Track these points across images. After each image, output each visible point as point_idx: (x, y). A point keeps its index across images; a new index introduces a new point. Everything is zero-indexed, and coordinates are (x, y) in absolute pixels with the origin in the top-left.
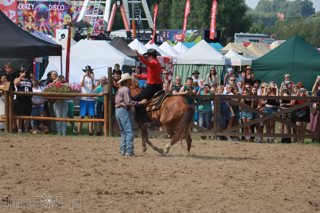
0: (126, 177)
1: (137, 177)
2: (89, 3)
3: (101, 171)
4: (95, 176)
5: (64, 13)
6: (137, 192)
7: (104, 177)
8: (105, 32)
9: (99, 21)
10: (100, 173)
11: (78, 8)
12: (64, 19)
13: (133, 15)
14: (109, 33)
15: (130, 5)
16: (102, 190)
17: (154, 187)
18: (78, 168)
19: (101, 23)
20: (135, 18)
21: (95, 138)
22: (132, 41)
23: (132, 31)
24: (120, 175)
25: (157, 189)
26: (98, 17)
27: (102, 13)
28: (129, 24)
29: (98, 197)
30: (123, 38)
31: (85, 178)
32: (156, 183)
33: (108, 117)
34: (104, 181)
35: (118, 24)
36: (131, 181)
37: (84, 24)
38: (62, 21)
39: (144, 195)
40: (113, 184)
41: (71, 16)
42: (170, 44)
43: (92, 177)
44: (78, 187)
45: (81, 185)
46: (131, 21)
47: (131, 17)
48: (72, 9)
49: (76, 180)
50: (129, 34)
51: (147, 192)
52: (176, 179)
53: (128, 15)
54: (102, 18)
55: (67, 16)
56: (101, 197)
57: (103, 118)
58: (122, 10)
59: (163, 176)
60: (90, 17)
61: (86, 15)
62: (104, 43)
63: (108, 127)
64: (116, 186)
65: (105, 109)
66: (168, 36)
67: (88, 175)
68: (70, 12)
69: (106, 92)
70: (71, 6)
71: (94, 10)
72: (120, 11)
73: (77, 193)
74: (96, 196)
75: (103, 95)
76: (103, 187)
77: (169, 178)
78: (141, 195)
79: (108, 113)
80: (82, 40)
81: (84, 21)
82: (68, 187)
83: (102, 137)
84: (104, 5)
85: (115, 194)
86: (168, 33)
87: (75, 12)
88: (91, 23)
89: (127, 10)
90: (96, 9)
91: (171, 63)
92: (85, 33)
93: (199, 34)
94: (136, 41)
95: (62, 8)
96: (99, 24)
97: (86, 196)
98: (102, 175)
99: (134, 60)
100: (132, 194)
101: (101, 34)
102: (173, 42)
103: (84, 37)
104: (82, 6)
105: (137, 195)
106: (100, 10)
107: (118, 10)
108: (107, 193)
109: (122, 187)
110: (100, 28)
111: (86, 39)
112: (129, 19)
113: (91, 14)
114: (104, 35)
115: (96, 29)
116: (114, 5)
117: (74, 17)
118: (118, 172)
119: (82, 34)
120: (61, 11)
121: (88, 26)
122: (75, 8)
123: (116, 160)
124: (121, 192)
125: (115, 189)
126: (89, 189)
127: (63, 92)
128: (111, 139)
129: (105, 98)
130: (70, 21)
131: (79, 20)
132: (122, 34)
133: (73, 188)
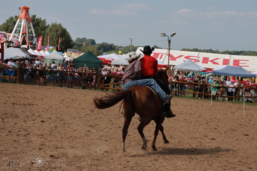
0: (24, 99)
1: (28, 99)
2: (13, 34)
3: (15, 96)
4: (12, 98)
5: (4, 37)
6: (28, 104)
7: (16, 98)
8: (19, 45)
9: (17, 41)
10: (14, 97)
11: (9, 36)
12: (4, 40)
13: (30, 40)
14: (20, 46)
15: (29, 36)
16: (15, 103)
17: (35, 103)
18: (6, 94)
19: (18, 42)
20: (31, 41)
21: (13, 84)
22: (29, 49)
23: (29, 46)
24: (22, 98)
25: (36, 103)
26: (17, 40)
27: (18, 38)
28: (28, 43)
29: (13, 105)
30: (26, 48)
31: (8, 98)
32: (35, 101)
33: (18, 77)
34: (16, 100)
35: (24, 43)
36: (26, 100)
37: (11, 42)
38: (3, 40)
39: (31, 106)
40: (19, 101)
41: (6, 39)
42: (43, 51)
43: (11, 98)
44: (6, 101)
45: (7, 101)
46: (29, 42)
47: (29, 40)
48: (7, 36)
49: (5, 99)
50: (28, 46)
51: (32, 104)
52: (43, 100)
53: (28, 40)
54: (18, 40)
55: (5, 38)
56: (14, 105)
57: (17, 77)
58: (26, 38)
59: (38, 99)
60: (14, 40)
61: (12, 39)
62: (18, 49)
63: (18, 80)
64: (20, 102)
65: (18, 73)
66: (43, 48)
67: (10, 97)
68: (6, 37)
69: (18, 67)
70: (6, 35)
71: (15, 37)
72: (25, 38)
73: (5, 103)
74: (12, 105)
75: (17, 68)
76: (15, 102)
77: (40, 100)
78: (29, 105)
79: (19, 75)
80: (10, 48)
81: (11, 41)
82: (2, 101)
83: (16, 84)
84: (19, 35)
85: (20, 104)
86: (43, 47)
87: (8, 37)
88: (14, 42)
89: (28, 37)
90: (16, 37)
91: (44, 58)
92: (12, 45)
93: (54, 48)
94: (30, 49)
95: (3, 35)
96: (17, 42)
97: (8, 105)
98: (15, 97)
99: (29, 56)
100: (26, 105)
101: (18, 46)
102: (45, 51)
103: (11, 47)
104: (11, 35)
105: (28, 105)
106: (17, 37)
107: (24, 38)
108: (16, 104)
109: (22, 102)
110: (17, 44)
111: (12, 47)
112: (28, 41)
113: (14, 38)
114: (19, 46)
115: (16, 44)
116: (23, 36)
117: (8, 39)
118: (21, 97)
119: (10, 46)
120: (2, 37)
121: (12, 42)
122: (8, 36)
123: (21, 92)
124: (22, 104)
125: (20, 103)
126: (10, 102)
127: (2, 66)
128: (20, 84)
129: (18, 69)
130: (6, 40)
131: (9, 40)
132: (25, 46)
133: (4, 102)
